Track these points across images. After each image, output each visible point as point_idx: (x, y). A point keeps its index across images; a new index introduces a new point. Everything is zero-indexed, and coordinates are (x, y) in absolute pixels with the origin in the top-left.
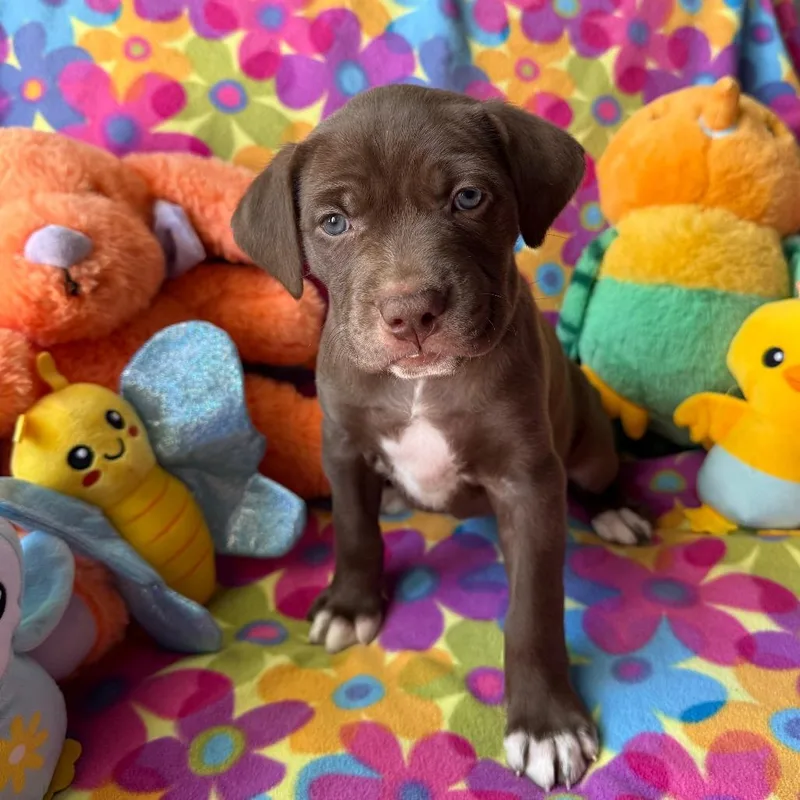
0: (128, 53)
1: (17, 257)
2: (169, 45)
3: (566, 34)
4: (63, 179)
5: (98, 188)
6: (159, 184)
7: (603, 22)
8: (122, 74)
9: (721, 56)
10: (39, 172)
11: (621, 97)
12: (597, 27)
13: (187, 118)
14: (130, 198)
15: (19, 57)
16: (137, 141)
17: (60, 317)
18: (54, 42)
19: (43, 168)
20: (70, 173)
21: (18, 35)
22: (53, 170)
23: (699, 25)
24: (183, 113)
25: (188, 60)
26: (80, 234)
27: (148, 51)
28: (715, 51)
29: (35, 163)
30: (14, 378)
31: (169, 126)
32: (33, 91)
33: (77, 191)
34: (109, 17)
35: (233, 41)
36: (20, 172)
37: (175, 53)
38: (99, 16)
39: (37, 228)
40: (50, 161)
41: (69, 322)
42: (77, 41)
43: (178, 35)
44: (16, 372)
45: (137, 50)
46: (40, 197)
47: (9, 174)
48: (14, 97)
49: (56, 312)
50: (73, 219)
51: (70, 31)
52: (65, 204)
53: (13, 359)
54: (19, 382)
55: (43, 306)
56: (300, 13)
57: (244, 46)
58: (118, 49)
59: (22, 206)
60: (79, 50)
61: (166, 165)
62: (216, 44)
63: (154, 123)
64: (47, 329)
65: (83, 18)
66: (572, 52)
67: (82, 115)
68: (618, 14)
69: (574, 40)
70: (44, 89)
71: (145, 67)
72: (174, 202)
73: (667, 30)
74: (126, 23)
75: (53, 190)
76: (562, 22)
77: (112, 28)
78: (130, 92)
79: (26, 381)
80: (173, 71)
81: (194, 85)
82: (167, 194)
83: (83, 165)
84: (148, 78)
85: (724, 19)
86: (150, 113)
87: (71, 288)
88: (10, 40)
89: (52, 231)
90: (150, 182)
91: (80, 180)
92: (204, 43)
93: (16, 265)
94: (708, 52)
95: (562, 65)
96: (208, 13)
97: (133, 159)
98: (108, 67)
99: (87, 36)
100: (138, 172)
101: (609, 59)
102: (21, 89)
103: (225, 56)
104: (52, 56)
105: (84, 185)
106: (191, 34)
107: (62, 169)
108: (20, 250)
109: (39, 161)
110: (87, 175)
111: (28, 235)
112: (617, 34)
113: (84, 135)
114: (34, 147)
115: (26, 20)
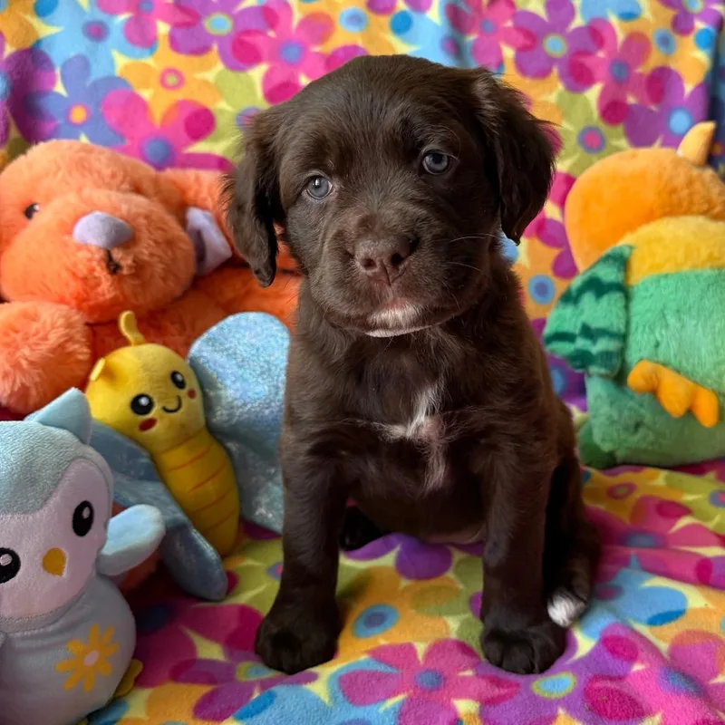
0: (163, 82)
1: (66, 238)
2: (200, 76)
3: (555, 71)
4: (107, 180)
5: (137, 190)
6: (191, 194)
7: (588, 61)
8: (158, 101)
9: (693, 93)
10: (87, 174)
11: (604, 128)
12: (582, 65)
13: (217, 140)
14: (166, 202)
15: (66, 85)
16: (172, 158)
17: (104, 295)
18: (97, 72)
19: (90, 171)
20: (113, 176)
21: (64, 67)
22: (99, 173)
23: (673, 66)
24: (213, 135)
25: (217, 89)
26: (121, 221)
27: (181, 81)
28: (689, 88)
29: (83, 167)
30: (76, 346)
31: (201, 147)
32: (78, 115)
33: (118, 189)
34: (147, 51)
35: (257, 73)
36: (70, 173)
37: (206, 83)
38: (138, 50)
39: (84, 214)
40: (97, 165)
41: (112, 299)
42: (118, 72)
43: (208, 67)
44: (78, 342)
45: (172, 80)
46: (86, 192)
47: (60, 175)
48: (60, 121)
49: (100, 290)
50: (115, 209)
51: (112, 63)
52: (109, 197)
53: (73, 331)
54: (80, 351)
55: (88, 281)
56: (317, 49)
57: (267, 78)
58: (155, 80)
59: (72, 198)
60: (120, 80)
61: (197, 179)
62: (242, 75)
63: (187, 144)
64: (91, 303)
65: (123, 52)
66: (560, 87)
67: (122, 136)
68: (601, 54)
69: (562, 77)
70: (88, 112)
71: (179, 95)
72: (204, 208)
73: (645, 69)
74: (162, 57)
75: (99, 187)
76: (552, 61)
77: (149, 61)
78: (165, 117)
79: (86, 350)
80: (204, 99)
81: (222, 111)
82: (199, 202)
83: (125, 171)
84: (182, 104)
85: (696, 60)
86: (184, 135)
87: (113, 267)
88: (58, 71)
89: (98, 216)
90: (183, 192)
91: (122, 182)
92: (231, 75)
93: (65, 245)
94: (682, 89)
95: (552, 98)
96: (235, 49)
97: (170, 173)
98: (146, 94)
99: (126, 67)
100: (174, 183)
101: (593, 94)
102: (68, 113)
103: (250, 85)
104: (95, 85)
105: (126, 186)
106: (220, 67)
107: (107, 172)
108: (70, 232)
109: (86, 165)
110: (128, 179)
111: (76, 220)
112: (601, 72)
113: (125, 151)
114: (83, 154)
115: (72, 54)
